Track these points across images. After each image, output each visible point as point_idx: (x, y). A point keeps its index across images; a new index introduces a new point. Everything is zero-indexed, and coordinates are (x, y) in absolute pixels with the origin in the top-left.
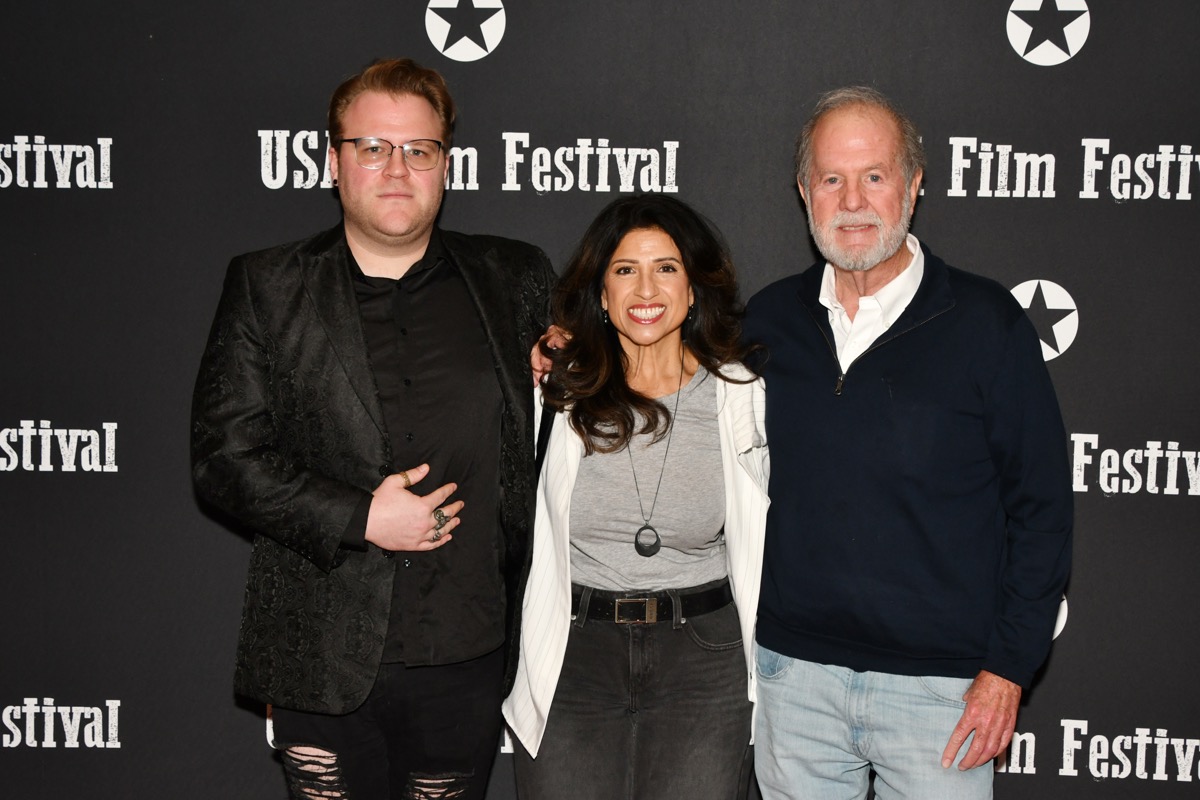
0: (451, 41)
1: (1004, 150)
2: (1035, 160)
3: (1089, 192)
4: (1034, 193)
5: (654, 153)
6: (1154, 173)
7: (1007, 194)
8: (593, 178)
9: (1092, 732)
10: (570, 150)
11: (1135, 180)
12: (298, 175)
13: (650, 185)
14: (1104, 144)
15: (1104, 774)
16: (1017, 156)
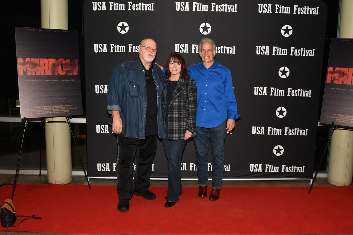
0: (203, 32)
1: (280, 48)
2: (285, 50)
3: (292, 54)
4: (284, 55)
5: (232, 48)
6: (300, 52)
7: (280, 55)
8: (223, 51)
9: (289, 129)
10: (220, 48)
11: (298, 53)
12: (181, 51)
13: (231, 53)
14: (294, 48)
15: (290, 135)
16: (282, 49)
